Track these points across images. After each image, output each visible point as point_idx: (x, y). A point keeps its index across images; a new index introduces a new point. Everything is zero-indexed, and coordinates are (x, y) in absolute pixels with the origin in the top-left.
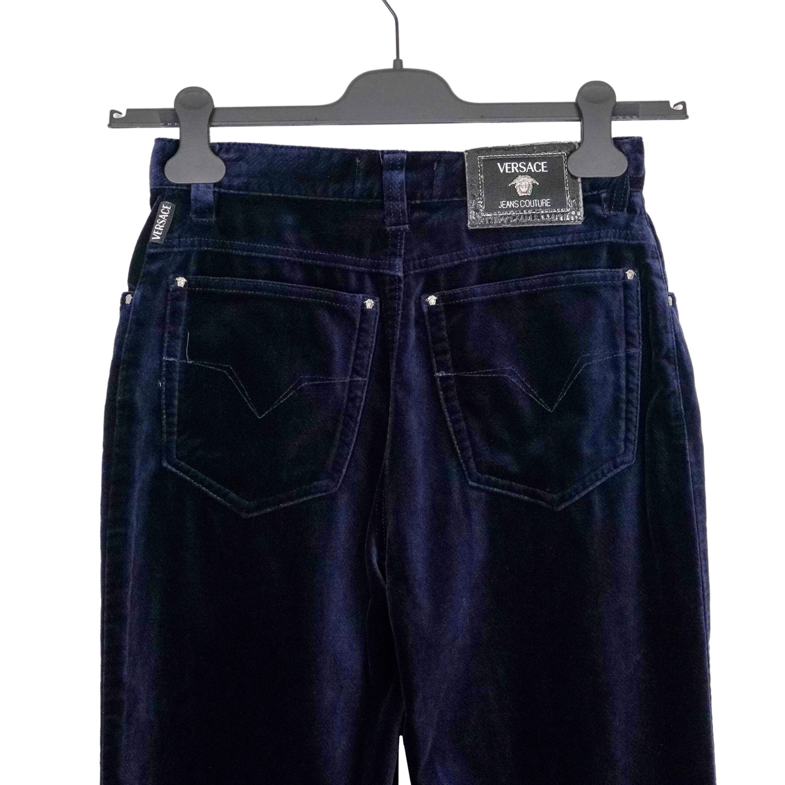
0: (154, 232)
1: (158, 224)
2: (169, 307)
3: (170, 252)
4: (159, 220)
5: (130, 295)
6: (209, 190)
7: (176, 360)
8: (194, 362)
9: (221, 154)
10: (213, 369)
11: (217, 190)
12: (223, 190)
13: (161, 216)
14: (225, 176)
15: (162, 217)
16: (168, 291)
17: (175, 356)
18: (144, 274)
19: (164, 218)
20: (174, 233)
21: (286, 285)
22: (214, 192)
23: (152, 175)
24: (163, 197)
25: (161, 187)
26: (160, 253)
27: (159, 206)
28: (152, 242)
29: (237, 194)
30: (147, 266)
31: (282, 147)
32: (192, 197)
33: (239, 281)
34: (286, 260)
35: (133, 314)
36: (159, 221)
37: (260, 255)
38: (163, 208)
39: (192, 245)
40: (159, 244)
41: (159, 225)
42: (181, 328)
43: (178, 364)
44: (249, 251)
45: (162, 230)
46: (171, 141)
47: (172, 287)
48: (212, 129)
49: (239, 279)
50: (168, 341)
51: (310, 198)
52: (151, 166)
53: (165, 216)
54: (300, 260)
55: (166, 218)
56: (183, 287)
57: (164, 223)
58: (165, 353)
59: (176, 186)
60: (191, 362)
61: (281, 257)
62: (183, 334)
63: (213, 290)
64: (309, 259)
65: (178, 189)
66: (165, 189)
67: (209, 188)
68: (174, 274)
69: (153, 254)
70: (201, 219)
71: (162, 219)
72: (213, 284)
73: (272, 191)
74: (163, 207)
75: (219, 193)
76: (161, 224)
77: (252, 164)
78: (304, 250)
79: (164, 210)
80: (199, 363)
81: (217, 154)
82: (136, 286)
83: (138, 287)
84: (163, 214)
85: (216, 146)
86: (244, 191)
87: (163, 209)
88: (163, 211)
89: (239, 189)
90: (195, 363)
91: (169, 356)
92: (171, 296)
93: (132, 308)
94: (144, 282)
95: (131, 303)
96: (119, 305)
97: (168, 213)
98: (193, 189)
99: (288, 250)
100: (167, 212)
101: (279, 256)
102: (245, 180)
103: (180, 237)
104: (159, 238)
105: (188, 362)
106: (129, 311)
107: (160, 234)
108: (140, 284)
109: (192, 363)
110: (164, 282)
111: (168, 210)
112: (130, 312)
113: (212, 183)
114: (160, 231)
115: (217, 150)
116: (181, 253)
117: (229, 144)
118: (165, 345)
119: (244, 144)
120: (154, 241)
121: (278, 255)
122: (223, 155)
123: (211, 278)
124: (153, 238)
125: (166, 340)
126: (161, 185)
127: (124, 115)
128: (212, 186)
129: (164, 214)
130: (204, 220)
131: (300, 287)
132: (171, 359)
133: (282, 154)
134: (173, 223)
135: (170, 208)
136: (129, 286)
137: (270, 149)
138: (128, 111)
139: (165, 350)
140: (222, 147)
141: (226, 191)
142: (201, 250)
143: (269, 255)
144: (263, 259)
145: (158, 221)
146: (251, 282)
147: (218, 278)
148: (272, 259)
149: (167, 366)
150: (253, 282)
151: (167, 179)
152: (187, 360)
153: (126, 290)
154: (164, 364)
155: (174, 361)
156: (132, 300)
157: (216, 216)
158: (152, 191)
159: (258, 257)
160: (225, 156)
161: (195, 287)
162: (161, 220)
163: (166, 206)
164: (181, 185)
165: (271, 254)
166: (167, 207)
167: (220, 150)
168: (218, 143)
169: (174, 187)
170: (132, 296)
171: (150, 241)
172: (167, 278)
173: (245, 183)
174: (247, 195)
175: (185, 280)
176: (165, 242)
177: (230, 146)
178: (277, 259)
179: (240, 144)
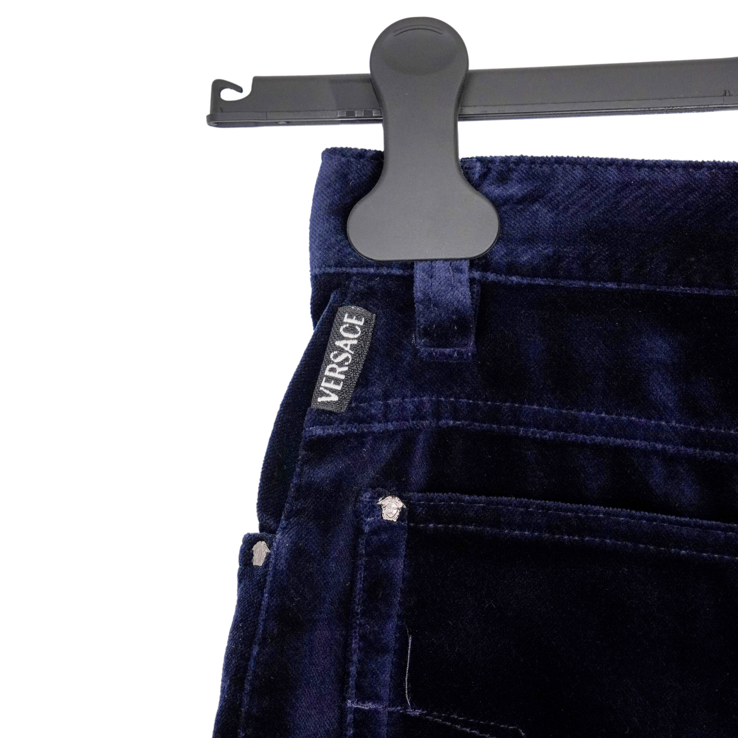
0: (323, 384)
1: (333, 363)
2: (361, 574)
3: (363, 435)
4: (336, 352)
5: (263, 542)
6: (458, 276)
7: (380, 707)
8: (425, 712)
9: (487, 188)
10: (474, 734)
11: (477, 275)
12: (491, 276)
13: (339, 343)
14: (499, 239)
15: (342, 346)
16: (358, 531)
17: (376, 698)
18: (299, 488)
19: (348, 349)
20: (373, 384)
21: (663, 521)
22: (472, 281)
23: (317, 241)
24: (344, 295)
25: (339, 270)
26: (338, 438)
27: (334, 316)
28: (318, 410)
29: (529, 284)
30: (305, 469)
31: (641, 164)
32: (418, 295)
33: (538, 507)
34: (656, 452)
35: (271, 594)
36: (336, 356)
37: (588, 439)
38: (346, 323)
39: (419, 415)
40: (335, 414)
41: (334, 366)
42: (391, 625)
43: (385, 718)
44: (559, 428)
45: (343, 377)
46: (361, 154)
47: (370, 524)
48: (462, 125)
49: (539, 502)
50: (359, 661)
51: (716, 293)
52: (312, 220)
53: (349, 342)
54: (691, 450)
55: (353, 347)
56: (395, 520)
57: (347, 359)
58: (352, 691)
59: (378, 267)
60: (418, 712)
61: (644, 443)
62: (397, 640)
63: (472, 528)
64: (713, 448)
65: (381, 276)
66: (349, 276)
67: (458, 270)
68: (374, 488)
69: (320, 438)
70: (440, 349)
71: (341, 351)
72: (471, 514)
73: (616, 278)
74: (346, 320)
75: (484, 284)
76: (341, 364)
77: (566, 209)
78: (699, 426)
79: (346, 328)
80: (439, 717)
81: (476, 186)
82: (278, 522)
83: (283, 523)
84: (343, 338)
85: (475, 167)
86: (545, 276)
87: (344, 326)
88: (346, 330)
89: (534, 272)
90: (426, 715)
91: (363, 697)
92: (368, 544)
93: (269, 579)
94: (297, 513)
95: (266, 564)
96: (235, 566)
97: (356, 336)
98: (419, 275)
99: (659, 426)
100: (356, 332)
101: (638, 442)
102: (549, 251)
103: (386, 396)
104: (334, 398)
105: (411, 712)
106: (261, 587)
107: (339, 388)
108: (287, 518)
109: (421, 714)
110: (350, 509)
111: (357, 327)
112: (264, 588)
113: (465, 259)
114: (337, 381)
115: (477, 176)
116: (390, 435)
117: (506, 161)
118: (353, 669)
119: (545, 161)
120: (321, 408)
121: (636, 439)
122: (493, 187)
123: (467, 497)
124: (320, 400)
125: (355, 658)
126: (339, 264)
127: (247, 91)
128: (465, 266)
129: (348, 339)
130: (447, 351)
131: (701, 526)
132: (368, 706)
133: (642, 183)
134: (369, 359)
135: (361, 323)
136: (260, 519)
137: (613, 170)
138: (257, 81)
139: (352, 683)
140: (489, 169)
141: (502, 278)
142: (440, 427)
143: (611, 439)
144: (597, 448)
145: (332, 356)
146: (571, 510)
147: (483, 498)
148: (618, 449)
149: (356, 723)
150: (576, 511)
151: (354, 250)
152: (406, 708)
153: (255, 528)
154: (350, 717)
155: (376, 711)
156: (268, 556)
157: (476, 342)
158: (315, 279)
159: (583, 444)
160: (497, 191)
161: (427, 521)
162: (340, 354)
163: (352, 318)
164: (389, 264)
165: (616, 437)
166: (354, 321)
167: (484, 176)
168: (480, 160)
169: (372, 270)
170: (270, 546)
171: (313, 406)
172: (357, 501)
173: (548, 257)
174: (552, 287)
175: (401, 504)
176: (350, 409)
177: (508, 166)
178: (632, 450)
179: (533, 160)
